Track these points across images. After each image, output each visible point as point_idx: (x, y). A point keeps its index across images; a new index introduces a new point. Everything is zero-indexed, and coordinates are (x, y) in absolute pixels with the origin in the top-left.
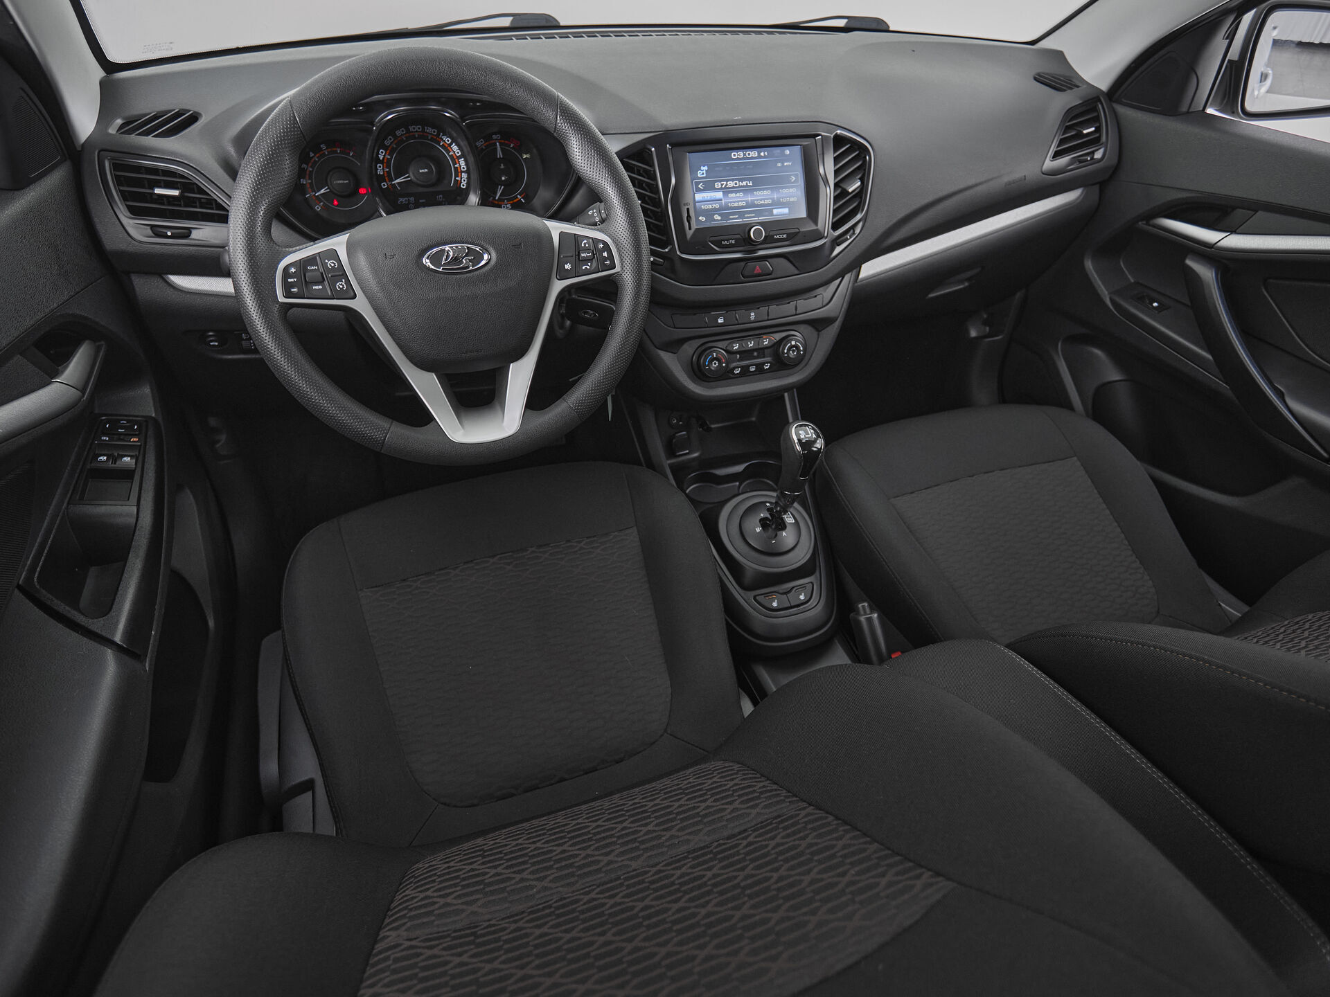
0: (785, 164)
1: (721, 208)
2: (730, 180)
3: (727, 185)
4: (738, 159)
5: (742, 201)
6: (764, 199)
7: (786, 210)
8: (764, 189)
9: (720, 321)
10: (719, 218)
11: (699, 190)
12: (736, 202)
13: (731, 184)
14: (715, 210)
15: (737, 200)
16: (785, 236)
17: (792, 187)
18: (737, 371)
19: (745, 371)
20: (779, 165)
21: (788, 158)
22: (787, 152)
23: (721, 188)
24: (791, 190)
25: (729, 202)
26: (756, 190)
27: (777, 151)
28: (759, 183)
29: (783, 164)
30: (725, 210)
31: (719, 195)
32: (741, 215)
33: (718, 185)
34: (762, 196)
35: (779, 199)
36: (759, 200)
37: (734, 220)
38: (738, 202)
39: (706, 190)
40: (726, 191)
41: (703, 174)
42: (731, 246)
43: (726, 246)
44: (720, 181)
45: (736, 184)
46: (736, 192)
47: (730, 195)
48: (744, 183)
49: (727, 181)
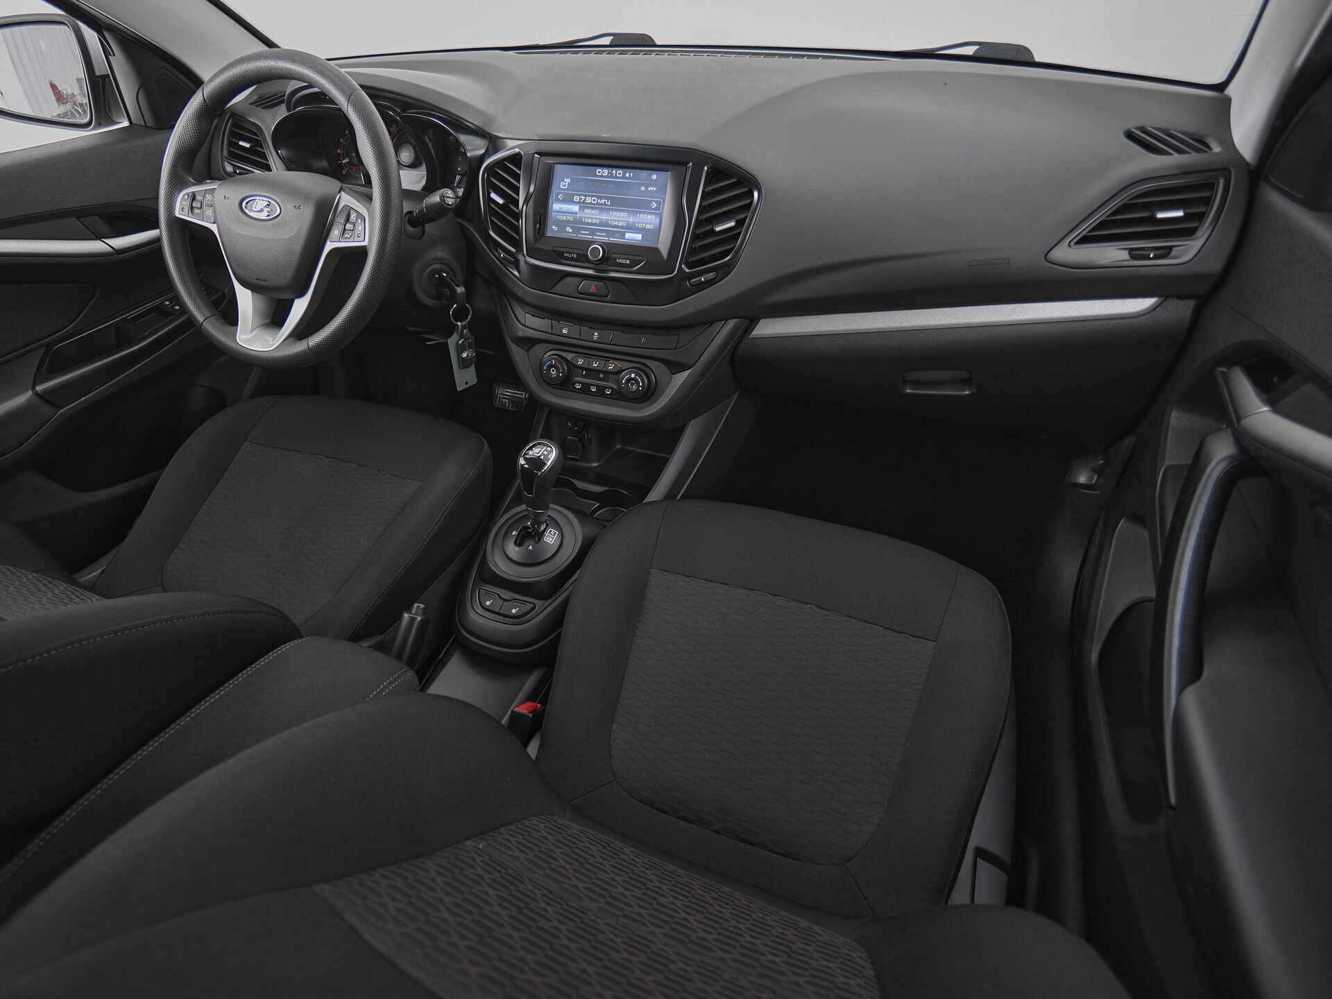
0: (650, 189)
1: (575, 222)
2: (588, 196)
3: (585, 199)
4: (602, 176)
5: (596, 219)
6: (619, 221)
7: (639, 237)
8: (620, 211)
9: (565, 331)
10: (571, 231)
11: (558, 201)
12: (590, 218)
13: (589, 200)
14: (568, 222)
15: (592, 216)
16: (628, 262)
17: (651, 214)
18: (578, 386)
19: (585, 389)
20: (643, 188)
21: (653, 183)
22: (654, 177)
23: (579, 202)
24: (649, 217)
25: (583, 217)
26: (613, 210)
27: (644, 174)
28: (617, 204)
29: (647, 188)
30: (578, 224)
31: (576, 208)
32: (593, 232)
33: (576, 198)
34: (619, 217)
35: (634, 223)
36: (613, 220)
37: (585, 236)
38: (592, 218)
39: (563, 201)
40: (583, 205)
41: (565, 185)
42: (572, 259)
43: (568, 259)
44: (579, 195)
45: (594, 200)
46: (592, 208)
47: (586, 210)
48: (603, 201)
49: (586, 196)
